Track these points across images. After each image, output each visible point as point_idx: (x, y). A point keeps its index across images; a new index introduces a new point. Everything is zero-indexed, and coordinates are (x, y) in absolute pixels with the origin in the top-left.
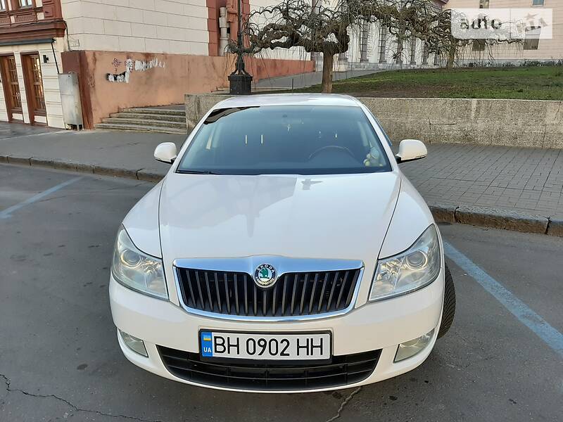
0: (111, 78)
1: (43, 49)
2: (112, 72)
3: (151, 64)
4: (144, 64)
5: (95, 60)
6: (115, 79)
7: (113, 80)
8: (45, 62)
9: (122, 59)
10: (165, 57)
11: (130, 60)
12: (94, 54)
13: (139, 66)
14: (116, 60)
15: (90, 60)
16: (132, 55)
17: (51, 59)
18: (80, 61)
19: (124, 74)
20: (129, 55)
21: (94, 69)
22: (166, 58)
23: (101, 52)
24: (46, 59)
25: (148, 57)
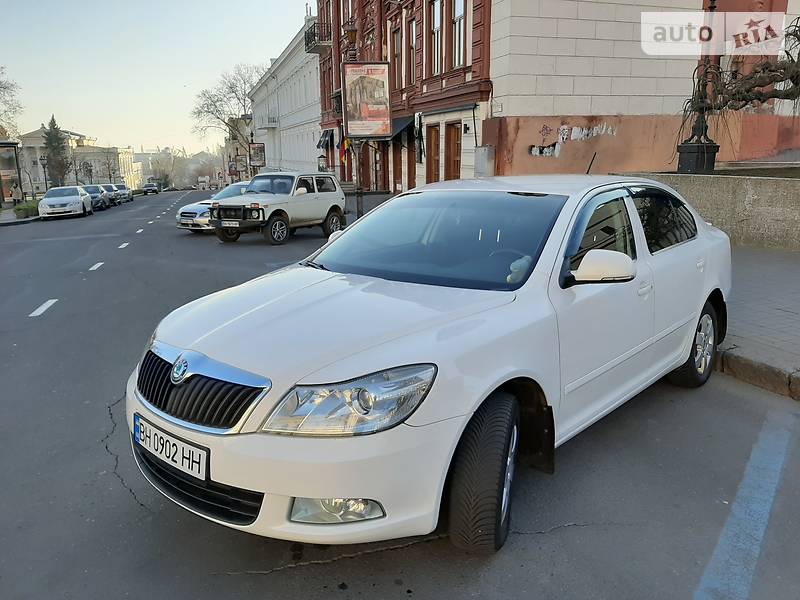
0: (536, 151)
1: (465, 117)
2: (539, 143)
3: (596, 130)
4: (585, 131)
5: (517, 128)
6: (541, 152)
7: (538, 153)
8: (465, 132)
9: (554, 125)
10: (618, 119)
11: (565, 127)
12: (518, 121)
13: (577, 133)
14: (545, 128)
15: (511, 128)
16: (569, 120)
17: (472, 130)
18: (500, 130)
19: (554, 145)
20: (564, 120)
21: (515, 140)
22: (620, 122)
23: (527, 118)
24: (467, 129)
25: (592, 120)
